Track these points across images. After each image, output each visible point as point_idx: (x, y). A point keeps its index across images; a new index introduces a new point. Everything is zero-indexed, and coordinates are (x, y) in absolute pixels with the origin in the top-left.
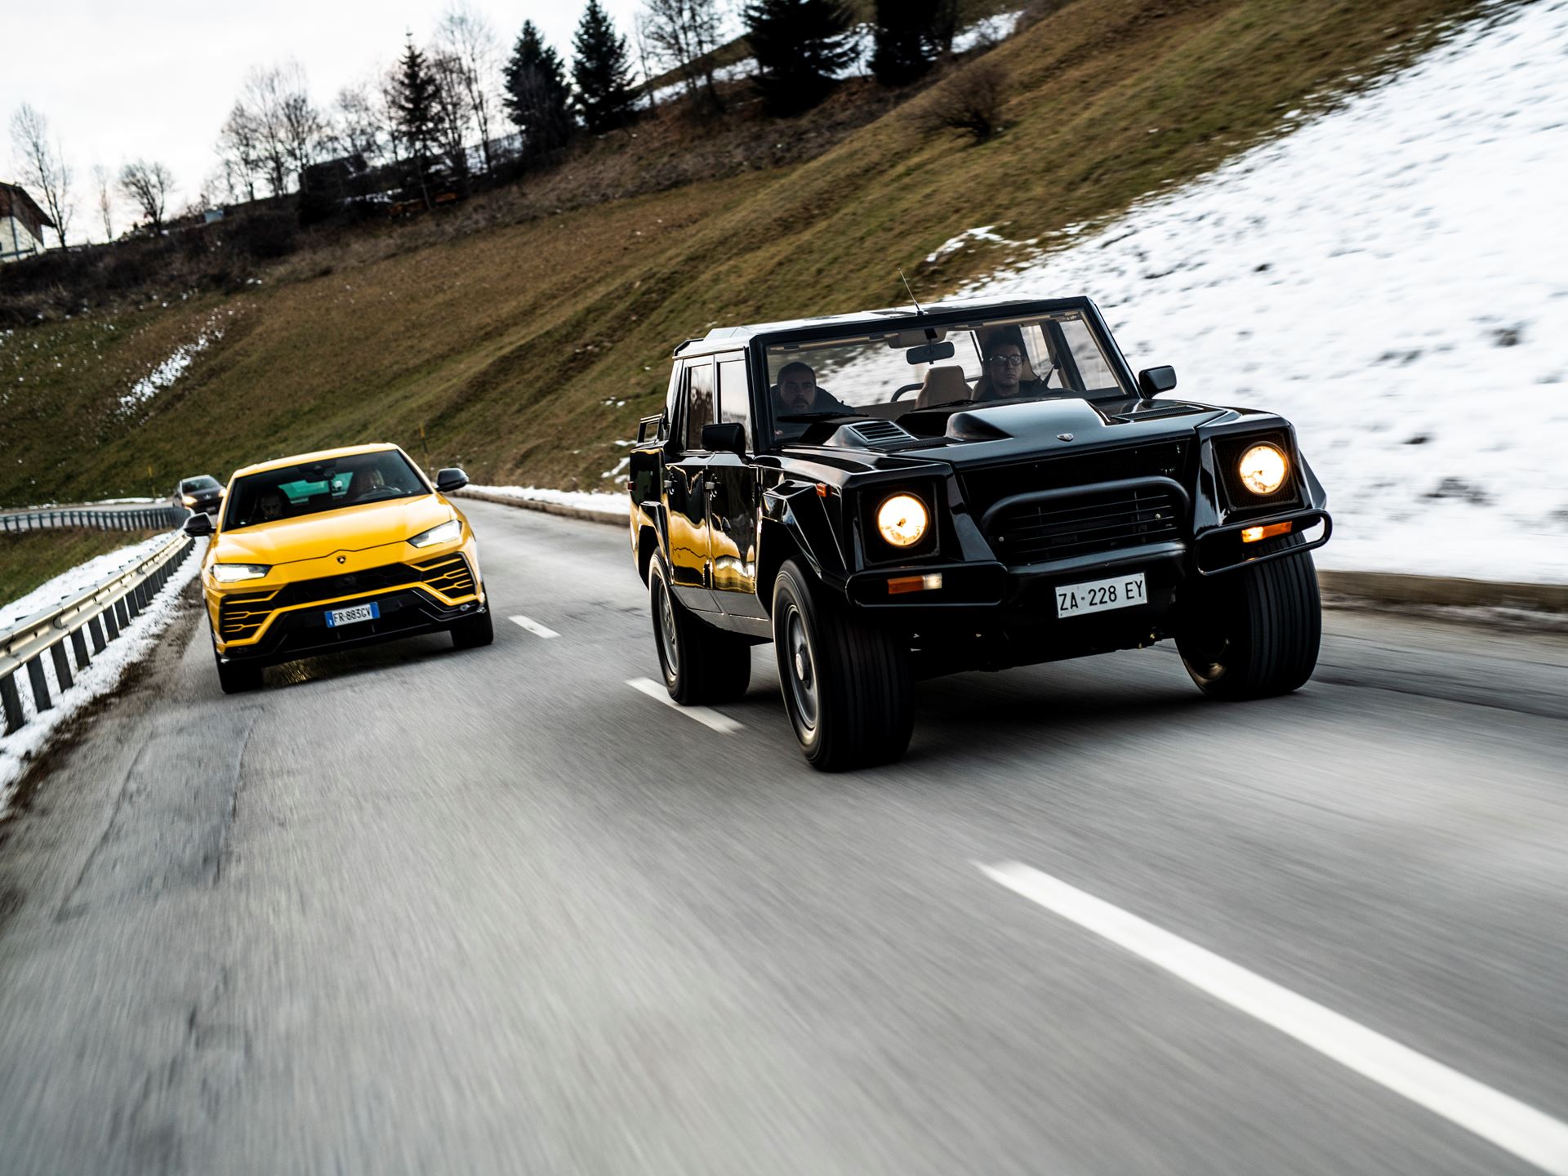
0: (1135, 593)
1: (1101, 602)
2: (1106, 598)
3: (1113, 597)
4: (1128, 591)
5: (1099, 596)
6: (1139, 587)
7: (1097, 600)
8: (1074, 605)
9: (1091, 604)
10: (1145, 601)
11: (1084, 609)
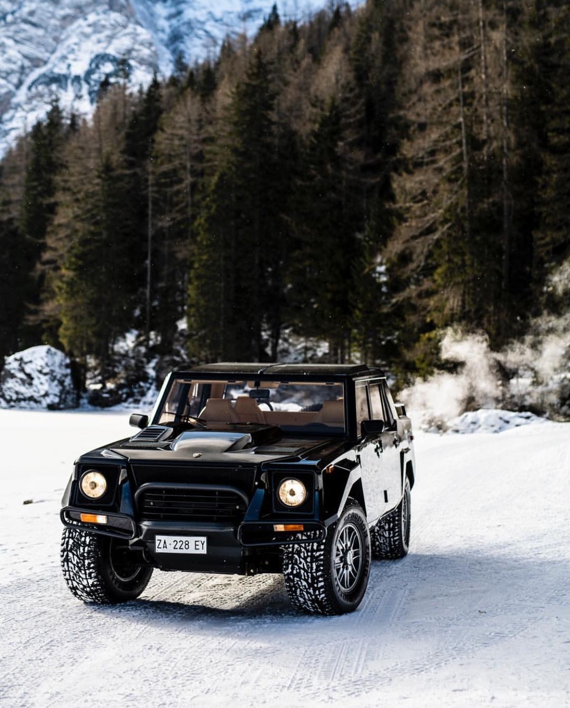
0: (200, 546)
1: (180, 548)
2: (183, 546)
3: (187, 547)
4: (196, 545)
6: (203, 544)
7: (178, 546)
8: (165, 547)
9: (174, 548)
10: (205, 553)
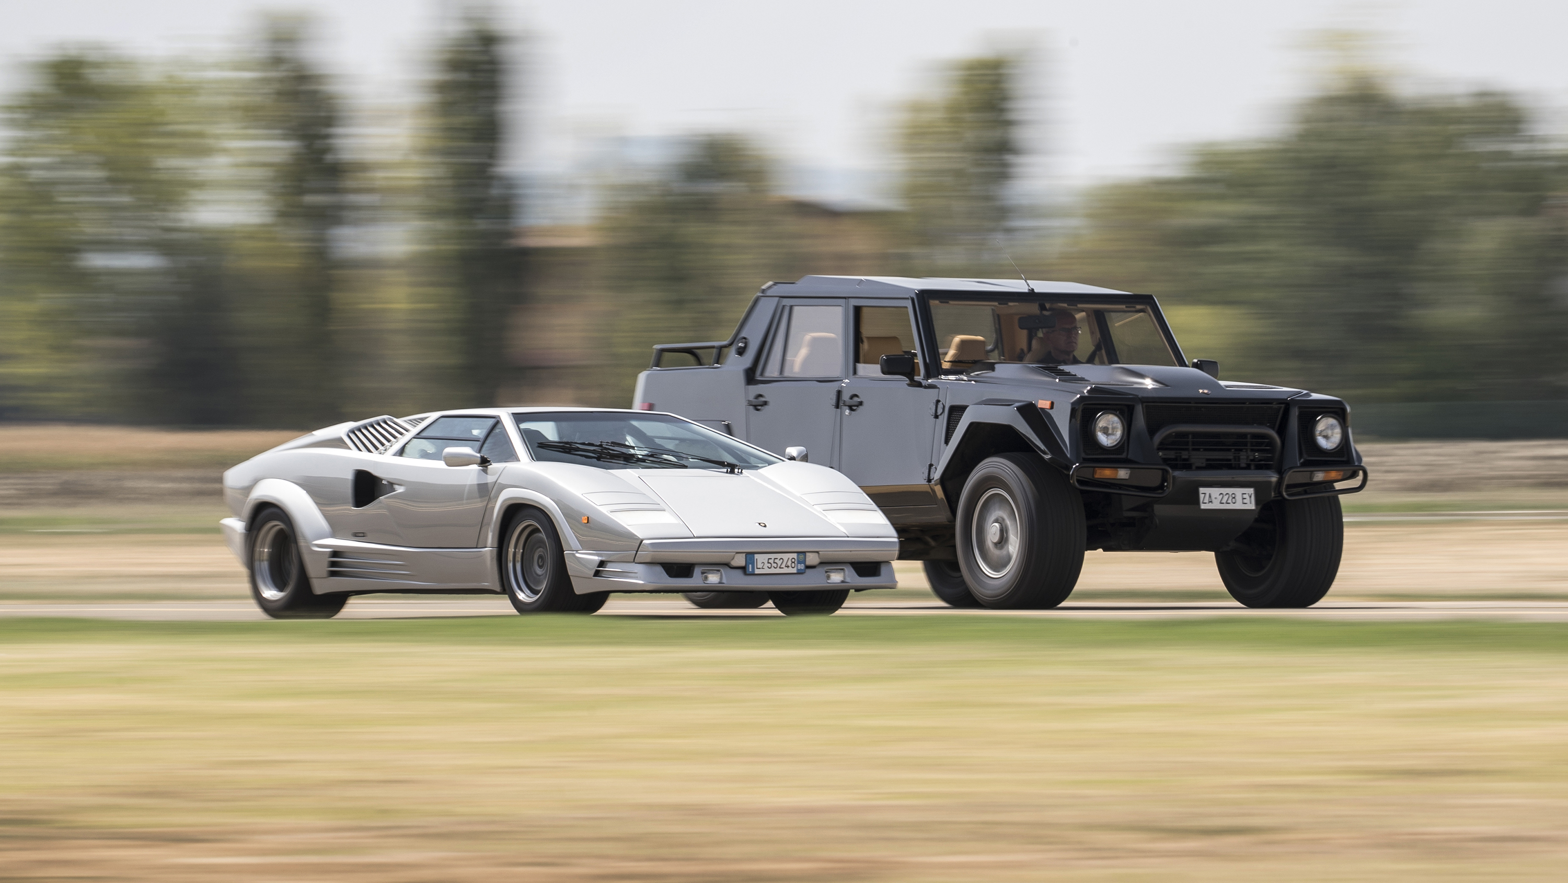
5: (1226, 498)
11: (1216, 505)
